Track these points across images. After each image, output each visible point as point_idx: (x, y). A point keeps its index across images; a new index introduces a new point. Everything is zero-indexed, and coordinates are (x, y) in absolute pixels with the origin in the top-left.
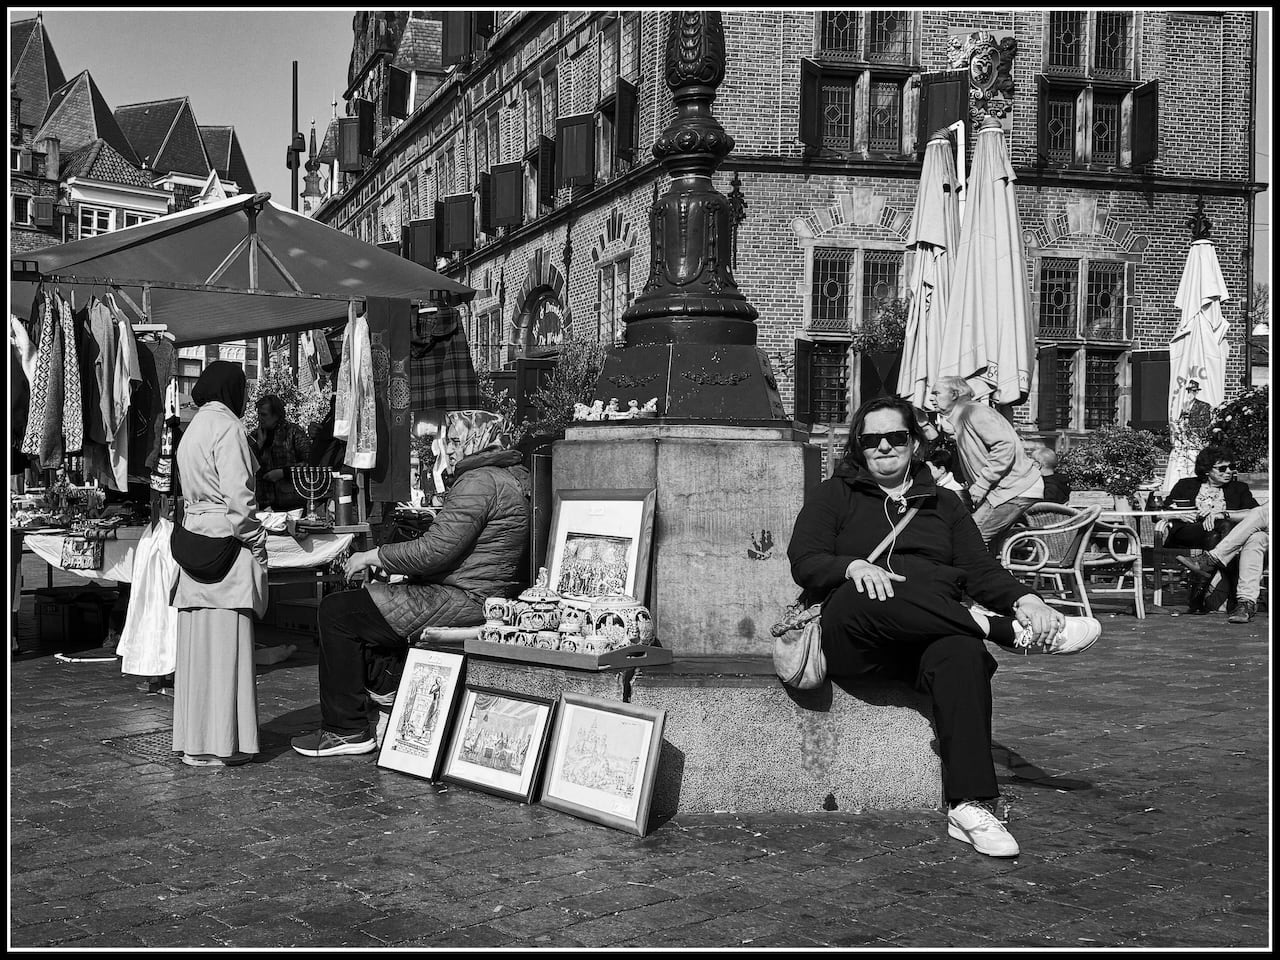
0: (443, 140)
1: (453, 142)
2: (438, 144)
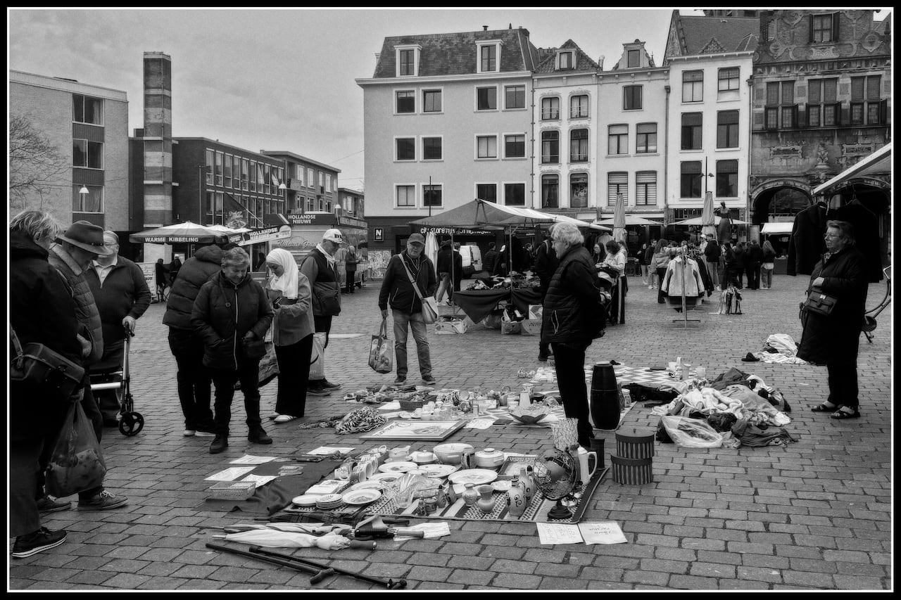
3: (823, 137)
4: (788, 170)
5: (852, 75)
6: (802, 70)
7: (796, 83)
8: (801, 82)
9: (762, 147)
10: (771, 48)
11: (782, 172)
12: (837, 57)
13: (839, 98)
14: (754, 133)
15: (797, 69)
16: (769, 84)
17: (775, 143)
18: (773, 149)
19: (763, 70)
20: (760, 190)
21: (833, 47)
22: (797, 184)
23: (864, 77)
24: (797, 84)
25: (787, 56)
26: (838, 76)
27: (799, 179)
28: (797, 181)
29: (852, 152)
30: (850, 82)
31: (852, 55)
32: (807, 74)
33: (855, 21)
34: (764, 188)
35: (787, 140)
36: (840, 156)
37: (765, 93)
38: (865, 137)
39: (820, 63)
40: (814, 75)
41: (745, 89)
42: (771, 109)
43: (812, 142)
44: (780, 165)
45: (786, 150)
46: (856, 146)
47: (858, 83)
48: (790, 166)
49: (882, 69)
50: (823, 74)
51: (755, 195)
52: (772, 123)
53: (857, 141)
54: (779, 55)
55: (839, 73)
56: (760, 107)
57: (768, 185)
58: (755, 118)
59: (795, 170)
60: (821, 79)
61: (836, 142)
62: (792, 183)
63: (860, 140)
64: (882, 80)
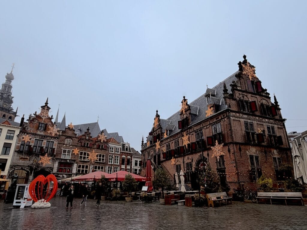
0: (176, 139)
1: (178, 139)
2: (175, 139)
3: (36, 156)
5: (47, 140)
6: (34, 136)
7: (31, 139)
8: (33, 139)
9: (17, 156)
10: (26, 128)
11: (21, 165)
12: (44, 135)
13: (42, 146)
14: (15, 151)
15: (32, 135)
17: (21, 155)
18: (20, 157)
19: (23, 133)
20: (13, 170)
21: (43, 132)
22: (25, 169)
23: (50, 141)
25: (31, 131)
27: (26, 167)
30: (46, 142)
31: (48, 135)
32: (35, 137)
35: (26, 155)
39: (40, 135)
40: (37, 138)
41: (15, 138)
42: (23, 145)
43: (33, 156)
44: (21, 162)
45: (24, 158)
47: (48, 142)
48: (25, 163)
49: (55, 140)
50: (40, 138)
51: (10, 171)
52: (22, 149)
54: (28, 130)
55: (44, 139)
56: (19, 144)
57: (16, 168)
58: (17, 147)
60: (38, 140)
61: (39, 157)
64: (54, 143)
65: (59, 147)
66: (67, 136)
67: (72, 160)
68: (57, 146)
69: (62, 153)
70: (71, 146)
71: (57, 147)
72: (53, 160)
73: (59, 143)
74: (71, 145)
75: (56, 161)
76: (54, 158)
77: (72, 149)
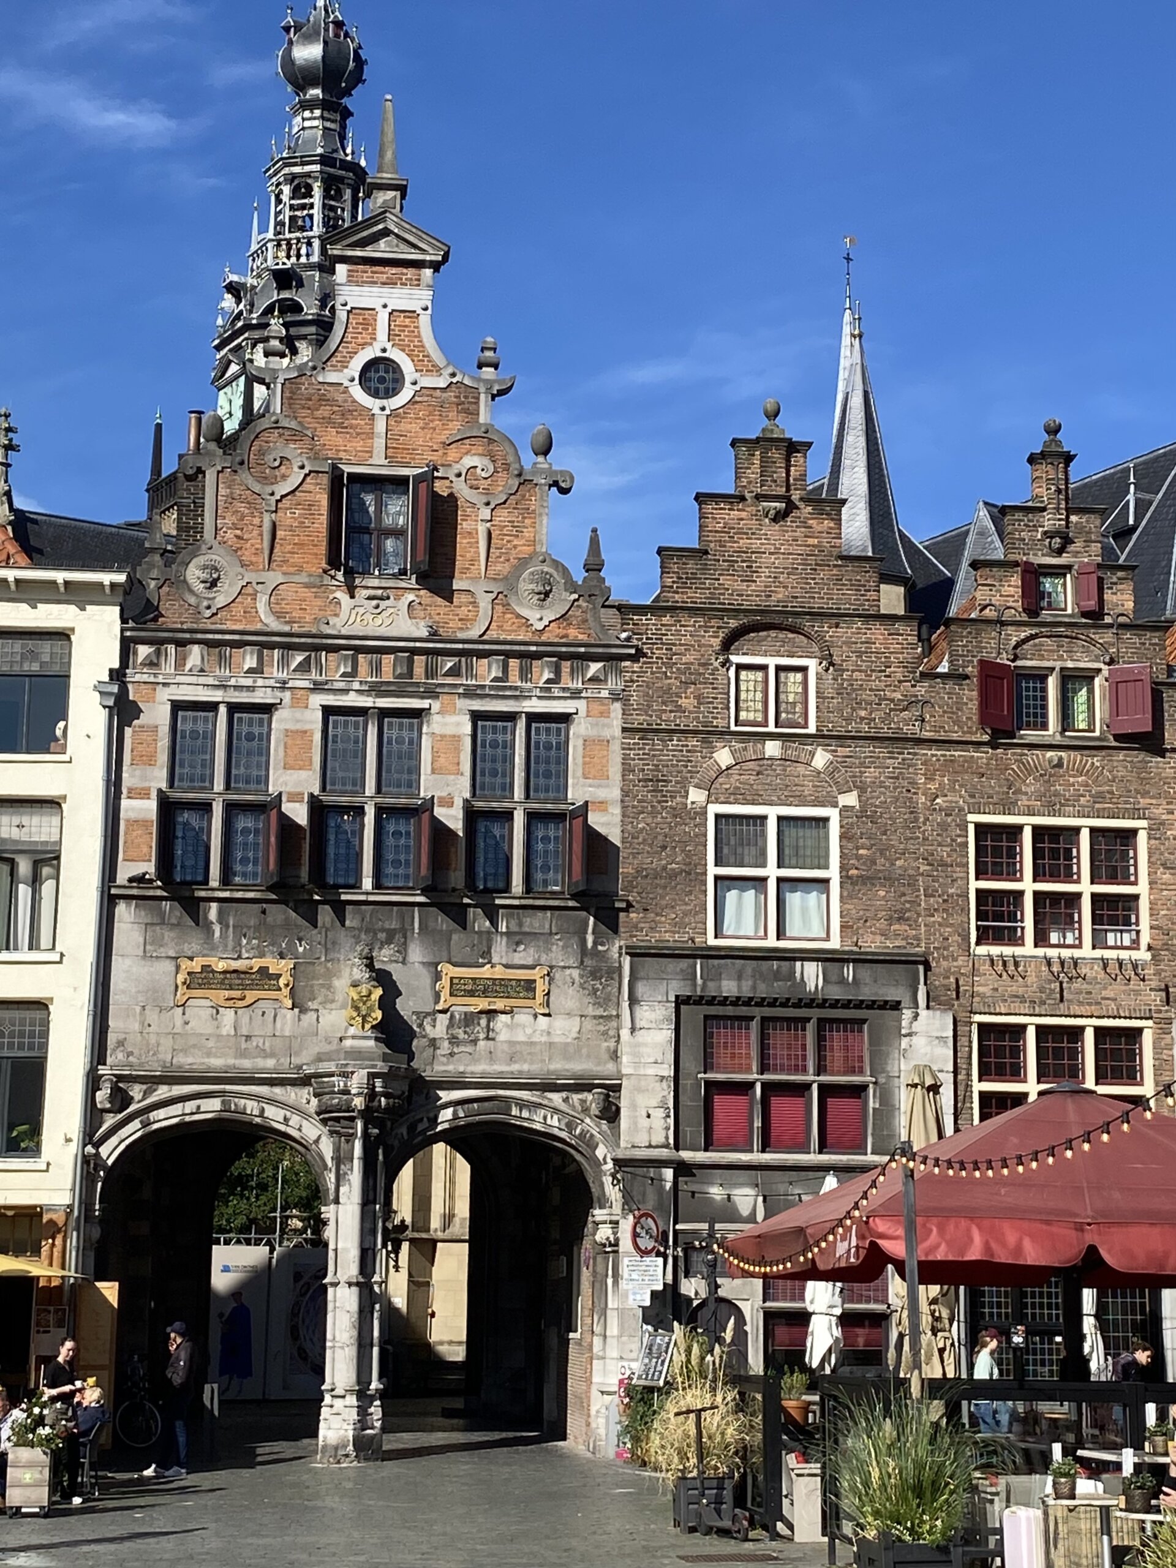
3: (370, 932)
4: (243, 1054)
5: (478, 705)
6: (304, 667)
7: (277, 716)
8: (298, 714)
9: (145, 956)
10: (195, 574)
11: (219, 1061)
12: (424, 633)
13: (427, 788)
14: (114, 893)
15: (284, 662)
16: (177, 707)
17: (193, 945)
18: (185, 964)
19: (161, 653)
20: (133, 1131)
21: (411, 597)
22: (271, 1112)
23: (512, 717)
24: (280, 721)
25: (250, 613)
26: (424, 704)
27: (279, 1094)
28: (272, 1101)
29: (471, 994)
30: (468, 729)
31: (474, 633)
32: (318, 688)
33: (485, 513)
34: (145, 1124)
35: (241, 931)
36: (429, 1009)
37: (164, 743)
38: (516, 939)
39: (365, 648)
40: (346, 691)
42: (184, 807)
43: (330, 946)
44: (211, 1034)
45: (235, 971)
46: (485, 972)
48: (248, 1038)
49: (576, 695)
50: (377, 690)
51: (110, 1151)
52: (187, 863)
53: (487, 954)
54: (221, 601)
55: (431, 693)
56: (146, 793)
57: (161, 1113)
58: (126, 837)
59: (266, 1055)
60: (362, 711)
61: (416, 953)
62: (252, 1107)
63: (500, 949)
64: (578, 730)
65: (655, 782)
66: (736, 612)
67: (860, 960)
68: (627, 769)
69: (712, 871)
70: (821, 758)
71: (625, 793)
72: (595, 974)
73: (644, 732)
74: (821, 737)
75: (641, 988)
76: (614, 948)
77: (850, 799)
